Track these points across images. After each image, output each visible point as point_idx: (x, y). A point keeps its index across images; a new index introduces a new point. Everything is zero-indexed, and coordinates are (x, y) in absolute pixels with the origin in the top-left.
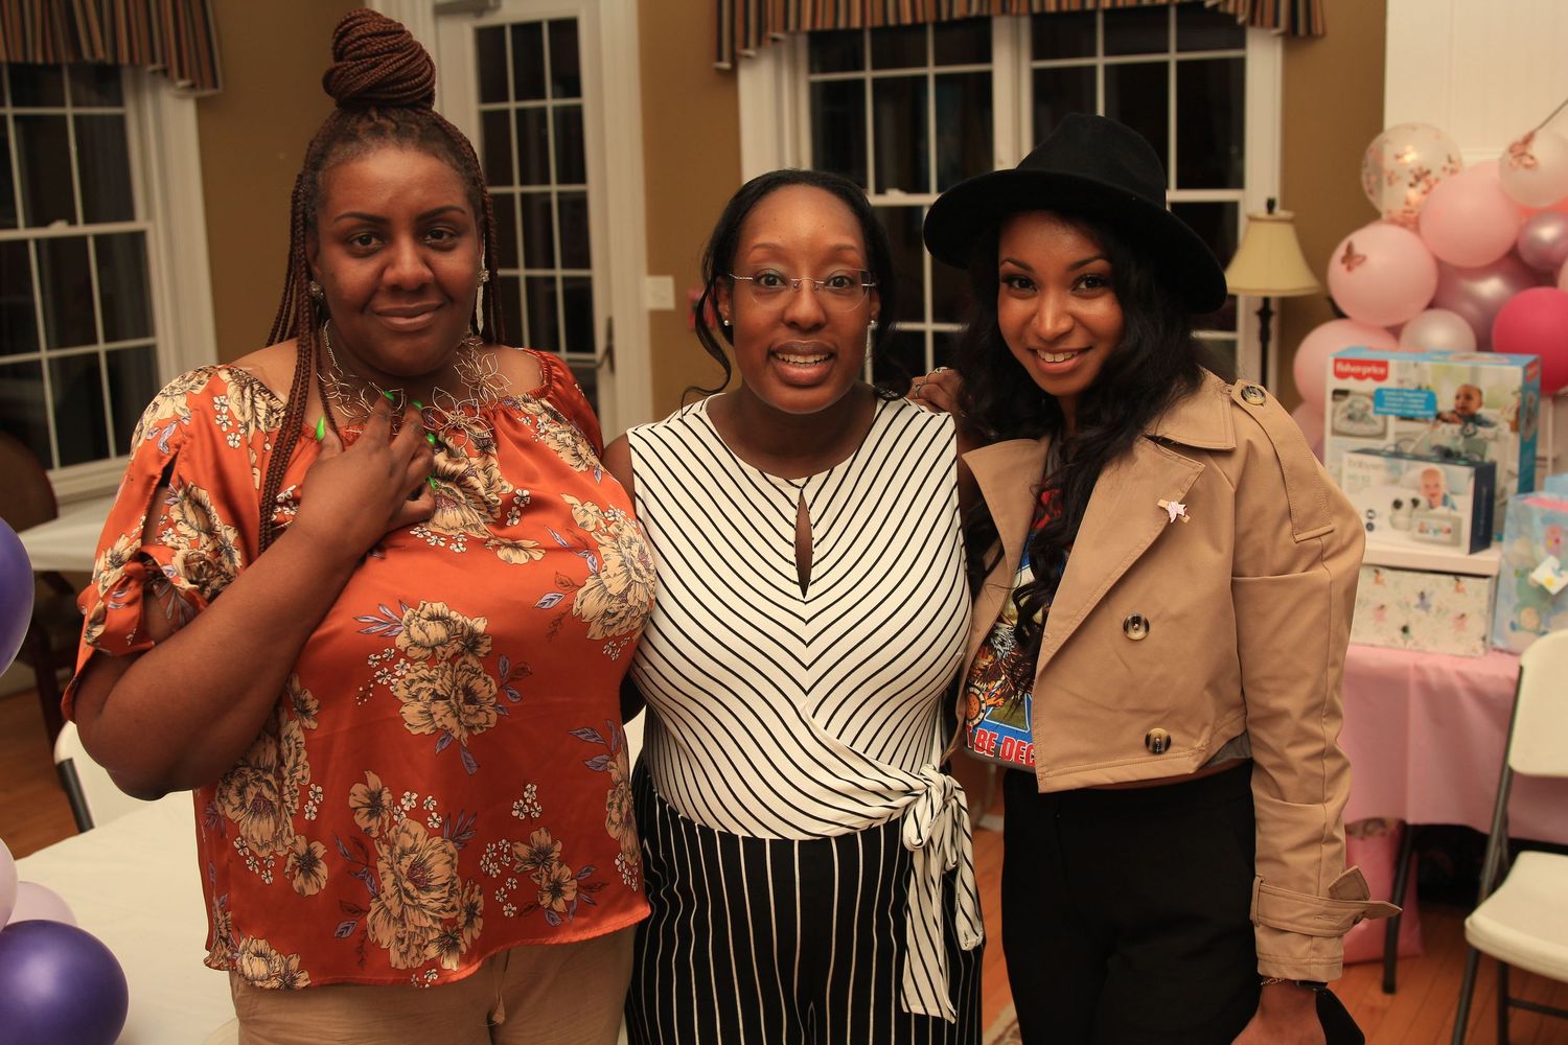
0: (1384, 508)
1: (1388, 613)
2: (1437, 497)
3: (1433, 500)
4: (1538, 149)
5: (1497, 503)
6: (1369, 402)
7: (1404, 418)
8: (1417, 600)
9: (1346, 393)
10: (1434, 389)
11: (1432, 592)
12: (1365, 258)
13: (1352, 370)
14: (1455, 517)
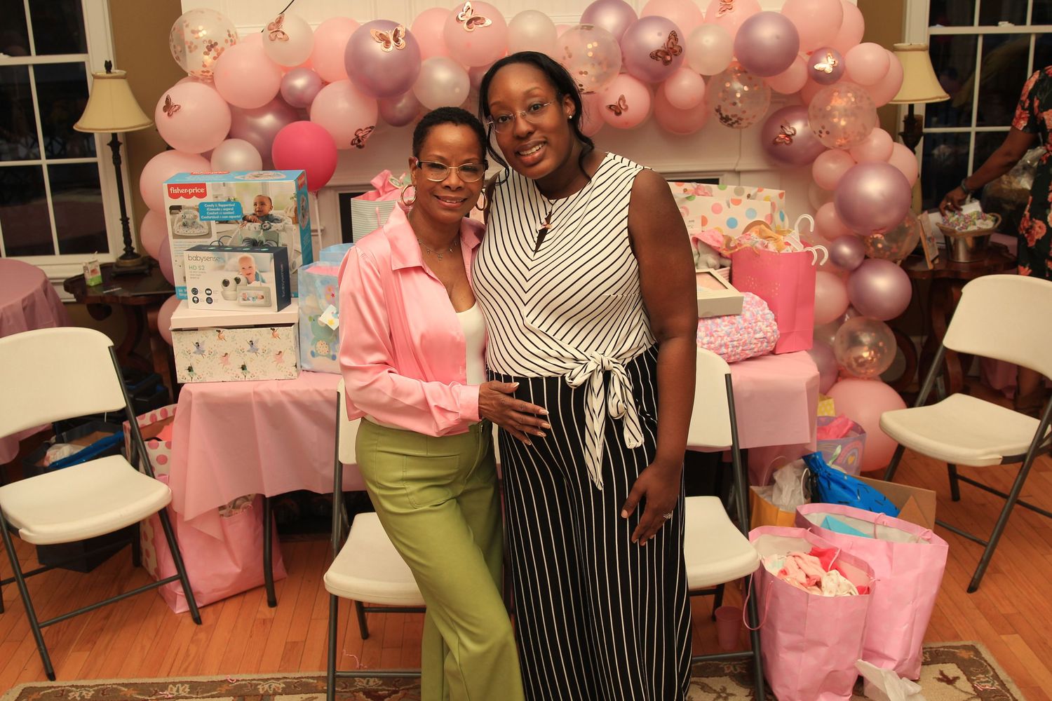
0: (217, 287)
1: (231, 358)
2: (252, 276)
3: (249, 277)
4: (285, 27)
5: (291, 273)
6: (197, 213)
7: (221, 222)
8: (248, 347)
9: (179, 208)
10: (239, 200)
11: (258, 340)
12: (179, 107)
13: (182, 191)
14: (265, 287)
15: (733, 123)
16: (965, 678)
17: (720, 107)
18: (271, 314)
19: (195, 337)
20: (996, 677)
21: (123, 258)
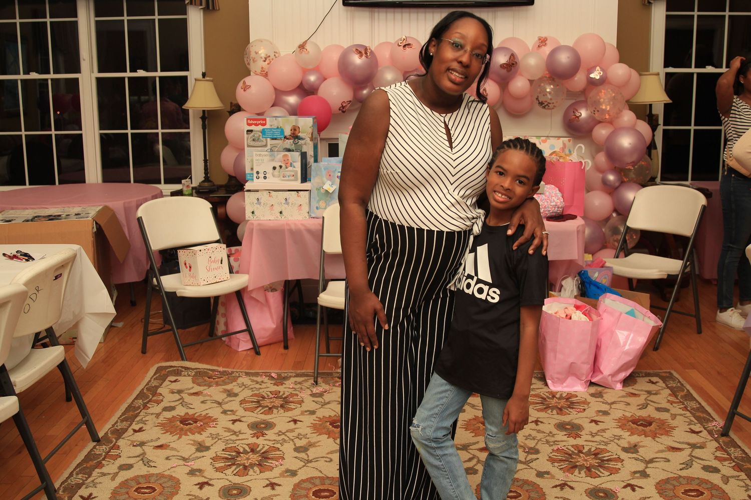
0: (270, 170)
1: (275, 207)
2: (288, 164)
3: (287, 165)
4: (308, 47)
5: (308, 166)
6: (260, 134)
7: (273, 139)
8: (284, 201)
9: (251, 131)
10: (283, 127)
11: (289, 198)
12: (250, 86)
13: (254, 122)
14: (294, 171)
15: (545, 106)
16: (662, 382)
17: (538, 96)
18: (298, 185)
19: (257, 195)
20: (679, 382)
21: (203, 182)
